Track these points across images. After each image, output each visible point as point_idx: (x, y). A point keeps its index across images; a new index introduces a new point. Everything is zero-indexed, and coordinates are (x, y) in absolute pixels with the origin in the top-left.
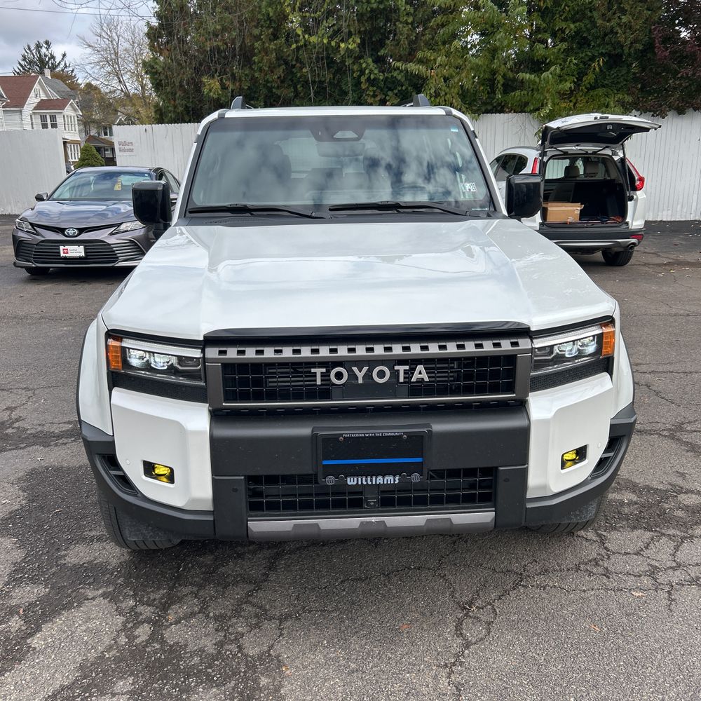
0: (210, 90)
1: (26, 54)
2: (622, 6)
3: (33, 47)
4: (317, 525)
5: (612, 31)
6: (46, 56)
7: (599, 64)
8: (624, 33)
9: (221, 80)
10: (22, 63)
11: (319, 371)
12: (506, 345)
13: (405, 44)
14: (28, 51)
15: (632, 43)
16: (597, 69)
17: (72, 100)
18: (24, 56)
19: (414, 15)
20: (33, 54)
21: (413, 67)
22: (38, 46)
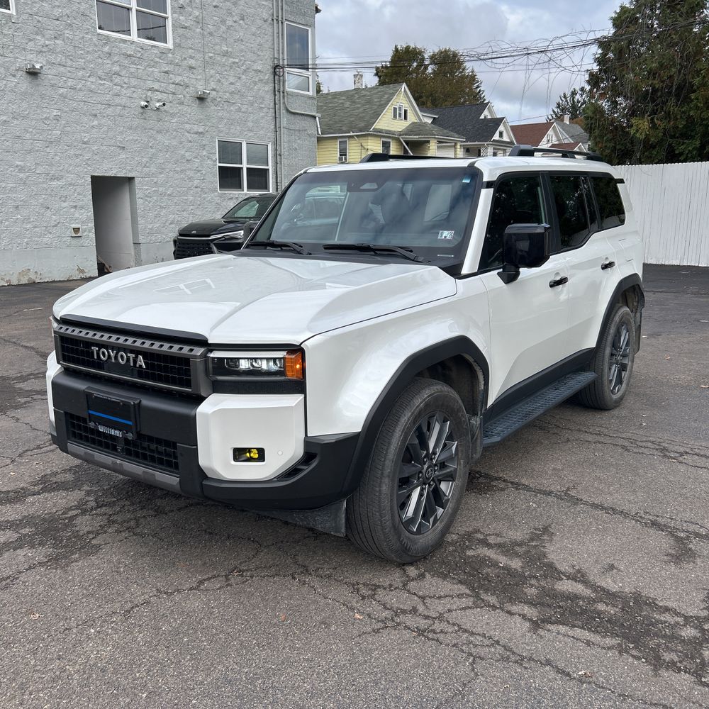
0: (637, 131)
1: (561, 102)
3: (568, 94)
4: (93, 455)
6: (579, 102)
9: (652, 119)
10: (556, 110)
11: (95, 349)
12: (186, 349)
14: (563, 99)
17: (581, 144)
18: (558, 104)
20: (567, 101)
22: (574, 93)
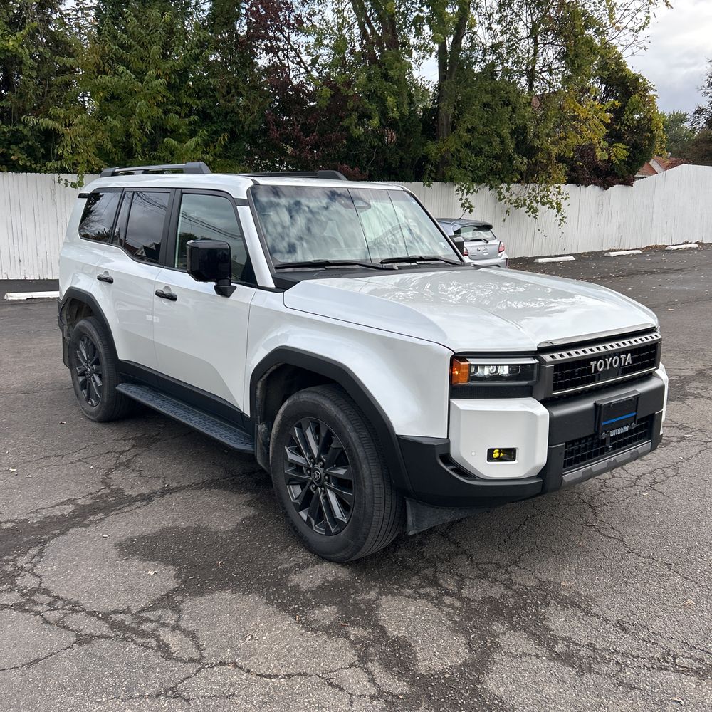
2: (239, 90)
5: (233, 111)
7: (224, 139)
8: (244, 114)
11: (593, 363)
13: (33, 99)
15: (250, 124)
16: (223, 143)
19: (38, 71)
21: (46, 123)
